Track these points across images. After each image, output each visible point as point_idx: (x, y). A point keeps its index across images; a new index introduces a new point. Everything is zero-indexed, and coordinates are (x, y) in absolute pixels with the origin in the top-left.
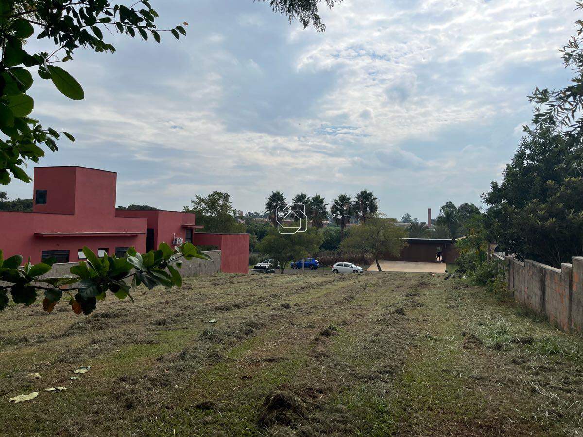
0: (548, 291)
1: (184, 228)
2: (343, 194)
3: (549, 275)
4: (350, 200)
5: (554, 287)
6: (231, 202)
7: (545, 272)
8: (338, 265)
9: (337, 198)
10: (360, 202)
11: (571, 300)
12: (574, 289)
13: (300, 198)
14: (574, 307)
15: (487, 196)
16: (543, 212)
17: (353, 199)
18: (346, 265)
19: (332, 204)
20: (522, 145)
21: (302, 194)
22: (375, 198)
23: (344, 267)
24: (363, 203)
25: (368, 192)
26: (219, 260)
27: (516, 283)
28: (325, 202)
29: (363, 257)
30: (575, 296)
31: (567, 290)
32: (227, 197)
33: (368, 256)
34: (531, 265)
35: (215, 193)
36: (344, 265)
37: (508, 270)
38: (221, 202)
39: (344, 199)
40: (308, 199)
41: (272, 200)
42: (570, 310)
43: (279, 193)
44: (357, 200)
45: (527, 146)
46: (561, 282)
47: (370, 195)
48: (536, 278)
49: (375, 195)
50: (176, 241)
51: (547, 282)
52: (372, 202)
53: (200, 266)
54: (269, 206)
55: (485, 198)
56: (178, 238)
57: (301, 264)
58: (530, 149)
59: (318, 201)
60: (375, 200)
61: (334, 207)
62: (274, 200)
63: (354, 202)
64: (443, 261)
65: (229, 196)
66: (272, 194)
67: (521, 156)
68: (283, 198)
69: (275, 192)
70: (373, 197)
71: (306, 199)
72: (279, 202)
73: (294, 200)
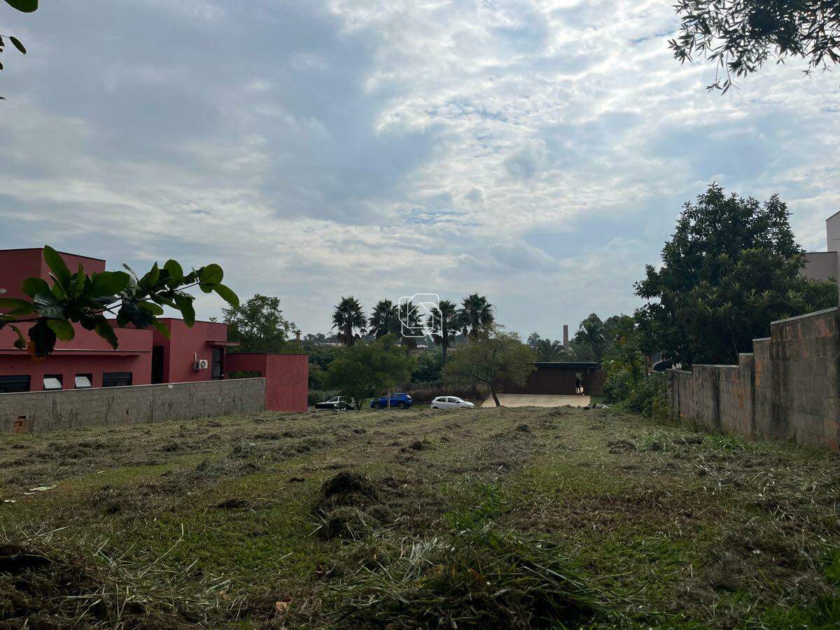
0: (724, 397)
1: (210, 345)
2: (445, 300)
3: (724, 376)
4: (455, 309)
5: (730, 389)
6: (281, 312)
7: (719, 373)
8: (439, 400)
10: (468, 311)
11: (754, 400)
12: (758, 383)
13: (384, 307)
14: (759, 407)
15: (642, 286)
16: (715, 296)
17: (460, 306)
18: (450, 400)
20: (685, 213)
21: (386, 301)
22: (490, 305)
23: (447, 403)
24: (474, 312)
25: (480, 296)
26: (263, 392)
27: (683, 400)
29: (474, 388)
30: (759, 391)
31: (749, 388)
32: (275, 303)
33: (481, 387)
34: (700, 369)
35: (258, 298)
36: (447, 400)
37: (672, 386)
38: (266, 311)
39: (446, 307)
40: (394, 307)
41: (342, 310)
42: (754, 413)
43: (352, 299)
44: (464, 308)
45: (691, 214)
46: (739, 379)
47: (483, 300)
48: (708, 385)
49: (489, 301)
50: (198, 364)
51: (723, 385)
52: (485, 310)
53: (234, 401)
54: (338, 318)
55: (638, 289)
56: (201, 361)
57: (386, 402)
58: (695, 219)
60: (490, 308)
62: (345, 310)
63: (460, 310)
64: (586, 393)
65: (278, 301)
66: (342, 301)
67: (684, 227)
68: (359, 306)
69: (346, 297)
70: (486, 303)
71: (391, 308)
72: (353, 313)
73: (374, 309)
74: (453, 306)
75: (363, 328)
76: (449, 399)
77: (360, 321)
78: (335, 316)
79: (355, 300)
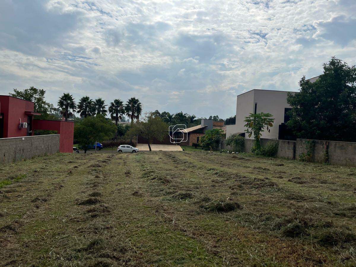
1: (27, 114)
2: (117, 99)
4: (123, 103)
8: (122, 147)
9: (113, 102)
10: (130, 105)
13: (85, 100)
17: (125, 103)
19: (110, 105)
21: (86, 97)
22: (140, 103)
23: (126, 148)
24: (133, 106)
25: (136, 99)
26: (59, 142)
28: (105, 103)
32: (42, 92)
35: (32, 89)
36: (126, 147)
39: (118, 102)
40: (90, 100)
41: (64, 100)
43: (68, 94)
44: (128, 103)
47: (137, 101)
49: (140, 101)
50: (22, 125)
52: (138, 105)
54: (61, 104)
56: (24, 123)
57: (94, 147)
59: (100, 102)
60: (140, 105)
61: (111, 107)
62: (65, 100)
63: (126, 104)
65: (44, 92)
66: (63, 95)
68: (72, 98)
69: (66, 93)
70: (139, 102)
71: (89, 101)
72: (69, 101)
73: (80, 100)
74: (122, 102)
75: (75, 109)
76: (127, 146)
77: (72, 106)
78: (59, 103)
79: (70, 95)
